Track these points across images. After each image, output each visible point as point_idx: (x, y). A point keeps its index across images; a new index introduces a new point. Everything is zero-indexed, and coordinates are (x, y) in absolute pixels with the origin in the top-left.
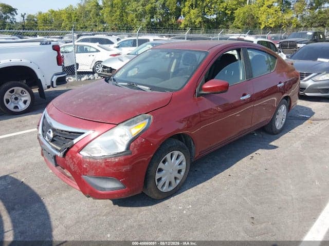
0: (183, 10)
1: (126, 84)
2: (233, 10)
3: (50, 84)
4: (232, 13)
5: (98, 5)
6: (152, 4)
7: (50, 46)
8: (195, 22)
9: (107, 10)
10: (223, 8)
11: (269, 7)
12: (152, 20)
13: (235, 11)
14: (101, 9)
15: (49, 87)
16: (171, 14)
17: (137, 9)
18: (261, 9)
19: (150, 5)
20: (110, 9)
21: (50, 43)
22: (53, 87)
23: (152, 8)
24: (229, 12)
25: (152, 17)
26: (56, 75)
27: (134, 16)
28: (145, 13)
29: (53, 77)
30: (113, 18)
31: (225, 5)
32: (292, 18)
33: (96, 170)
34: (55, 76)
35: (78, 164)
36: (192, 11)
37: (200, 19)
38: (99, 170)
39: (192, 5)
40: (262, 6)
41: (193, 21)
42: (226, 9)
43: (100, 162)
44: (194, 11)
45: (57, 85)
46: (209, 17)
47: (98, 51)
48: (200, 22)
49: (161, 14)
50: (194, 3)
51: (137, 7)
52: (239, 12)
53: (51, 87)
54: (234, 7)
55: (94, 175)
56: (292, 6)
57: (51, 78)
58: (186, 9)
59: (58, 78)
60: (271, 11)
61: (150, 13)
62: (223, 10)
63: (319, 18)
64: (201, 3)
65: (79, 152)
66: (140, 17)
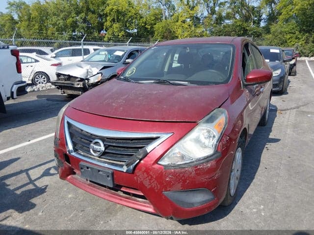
0: (105, 24)
1: (153, 81)
2: (151, 24)
3: (9, 95)
4: (152, 28)
5: (12, 19)
6: (73, 18)
7: (9, 51)
8: (118, 35)
9: (25, 24)
10: (143, 23)
11: (184, 22)
12: (74, 34)
13: (154, 26)
14: (17, 23)
15: (8, 99)
16: (93, 28)
17: (58, 23)
18: (177, 24)
19: (71, 19)
20: (27, 23)
21: (8, 48)
22: (13, 98)
23: (73, 21)
24: (149, 27)
25: (74, 31)
26: (16, 83)
27: (55, 29)
28: (66, 26)
29: (13, 86)
30: (31, 32)
31: (144, 20)
32: (203, 31)
33: (185, 181)
34: (15, 86)
35: (156, 179)
36: (115, 25)
37: (123, 33)
38: (188, 181)
39: (113, 20)
40: (177, 21)
41: (116, 34)
42: (146, 23)
43: (189, 171)
44: (116, 25)
45: (17, 96)
46: (131, 31)
47: (37, 61)
48: (123, 35)
49: (83, 28)
50: (116, 18)
51: (57, 21)
52: (158, 27)
53: (11, 98)
54: (153, 22)
55: (181, 188)
56: (201, 21)
57: (10, 88)
58: (108, 24)
59: (19, 88)
60: (186, 26)
61: (72, 27)
62: (143, 25)
63: (225, 31)
64: (122, 18)
65: (156, 162)
66: (61, 30)
